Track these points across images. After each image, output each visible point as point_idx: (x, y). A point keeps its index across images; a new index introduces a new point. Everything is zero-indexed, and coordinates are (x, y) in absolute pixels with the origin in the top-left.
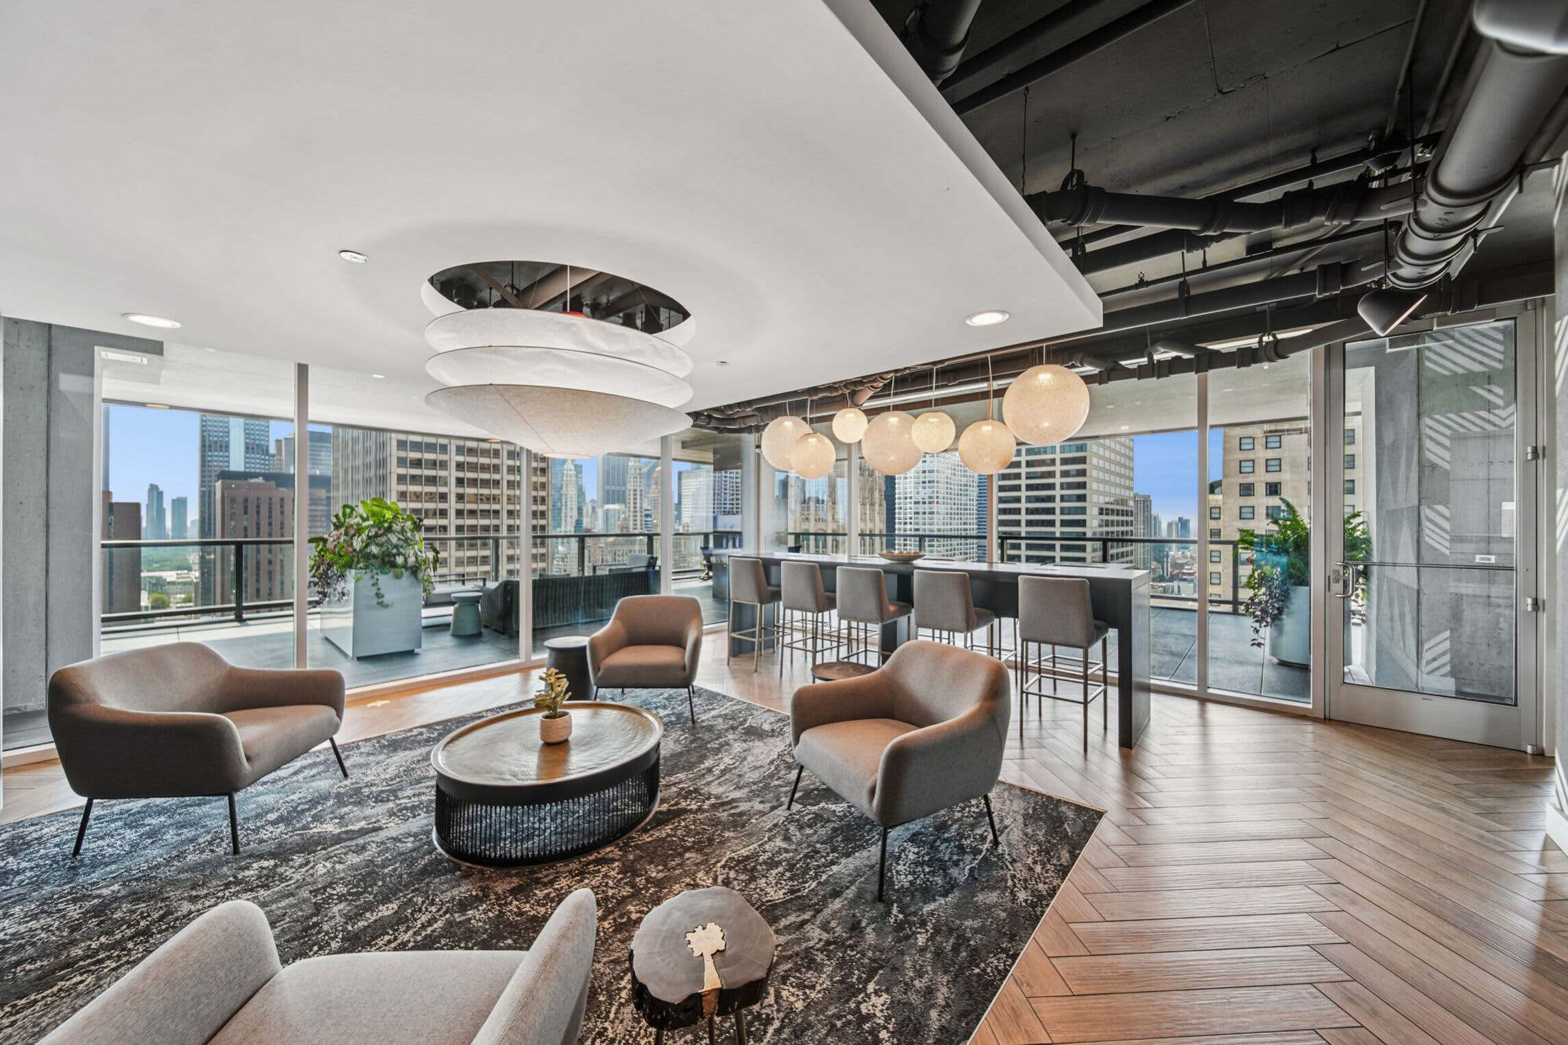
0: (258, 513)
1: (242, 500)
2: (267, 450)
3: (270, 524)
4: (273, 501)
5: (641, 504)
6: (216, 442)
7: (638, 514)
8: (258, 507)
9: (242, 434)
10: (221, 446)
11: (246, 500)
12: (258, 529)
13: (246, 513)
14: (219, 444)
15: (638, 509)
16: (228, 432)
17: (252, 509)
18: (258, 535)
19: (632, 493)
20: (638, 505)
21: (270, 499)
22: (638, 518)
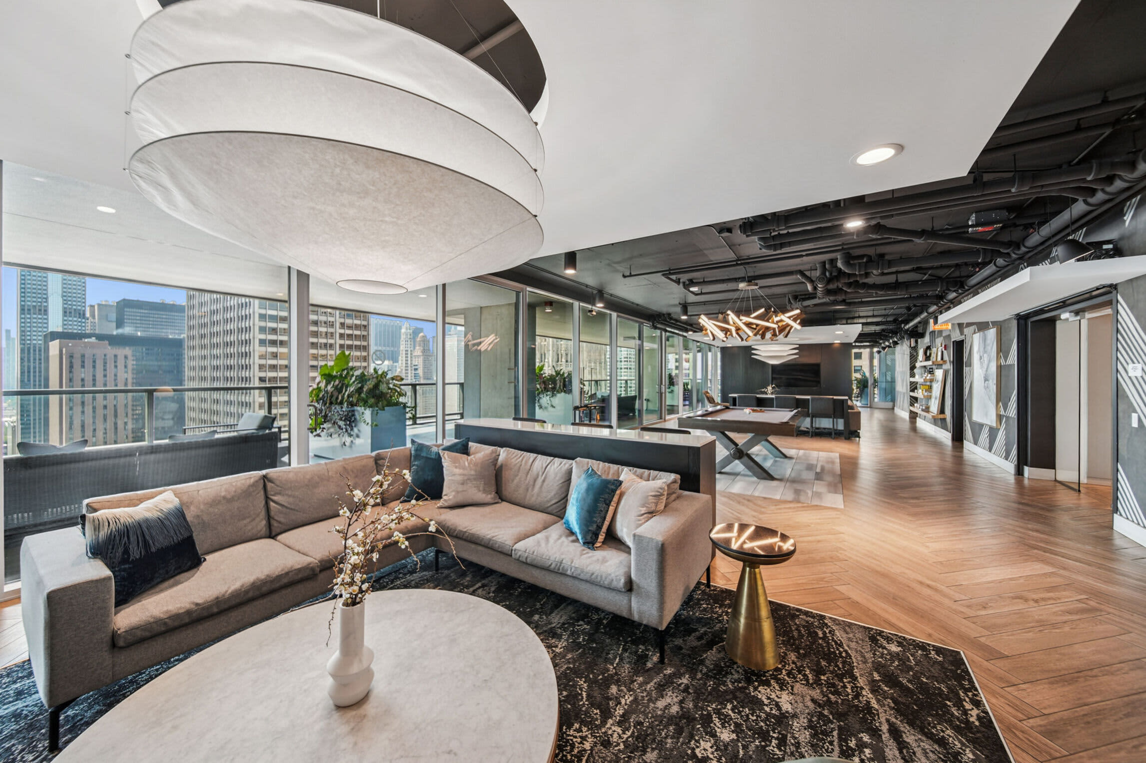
0: (94, 367)
1: (79, 356)
2: (84, 314)
3: (105, 376)
4: (108, 357)
5: (411, 361)
6: (34, 306)
7: (409, 368)
8: (94, 362)
9: (61, 300)
10: (40, 310)
11: (83, 356)
12: (94, 380)
13: (83, 366)
14: (37, 308)
15: (409, 365)
16: (46, 299)
17: (88, 363)
18: (94, 385)
19: (404, 352)
20: (409, 362)
21: (105, 355)
22: (409, 372)
